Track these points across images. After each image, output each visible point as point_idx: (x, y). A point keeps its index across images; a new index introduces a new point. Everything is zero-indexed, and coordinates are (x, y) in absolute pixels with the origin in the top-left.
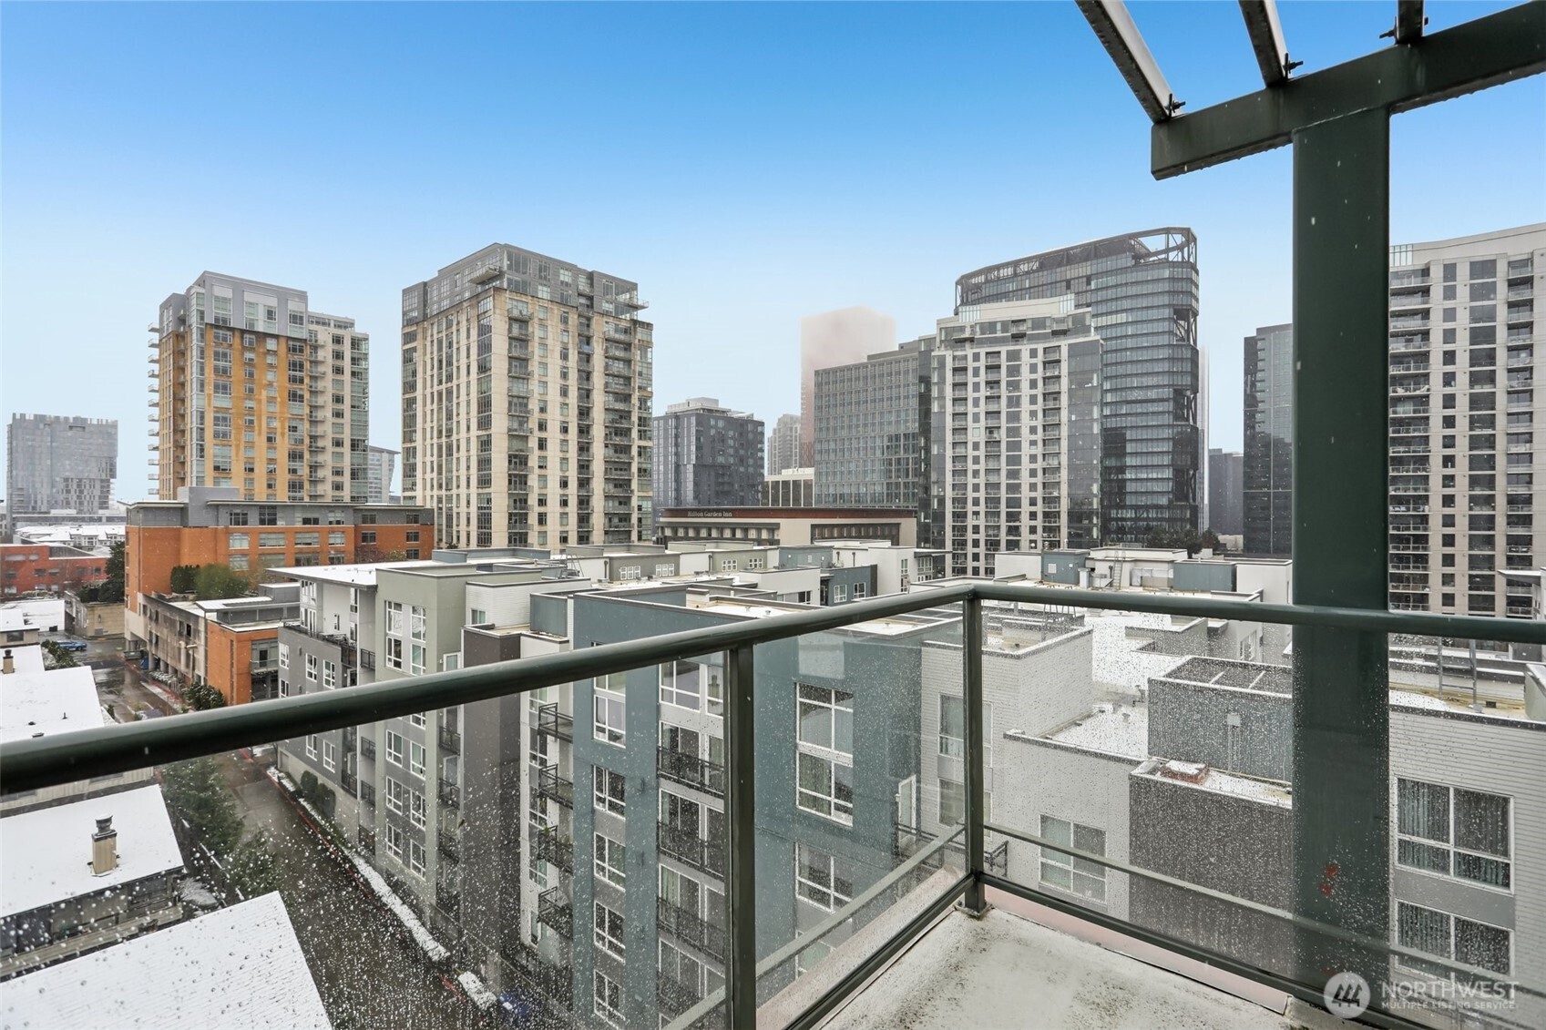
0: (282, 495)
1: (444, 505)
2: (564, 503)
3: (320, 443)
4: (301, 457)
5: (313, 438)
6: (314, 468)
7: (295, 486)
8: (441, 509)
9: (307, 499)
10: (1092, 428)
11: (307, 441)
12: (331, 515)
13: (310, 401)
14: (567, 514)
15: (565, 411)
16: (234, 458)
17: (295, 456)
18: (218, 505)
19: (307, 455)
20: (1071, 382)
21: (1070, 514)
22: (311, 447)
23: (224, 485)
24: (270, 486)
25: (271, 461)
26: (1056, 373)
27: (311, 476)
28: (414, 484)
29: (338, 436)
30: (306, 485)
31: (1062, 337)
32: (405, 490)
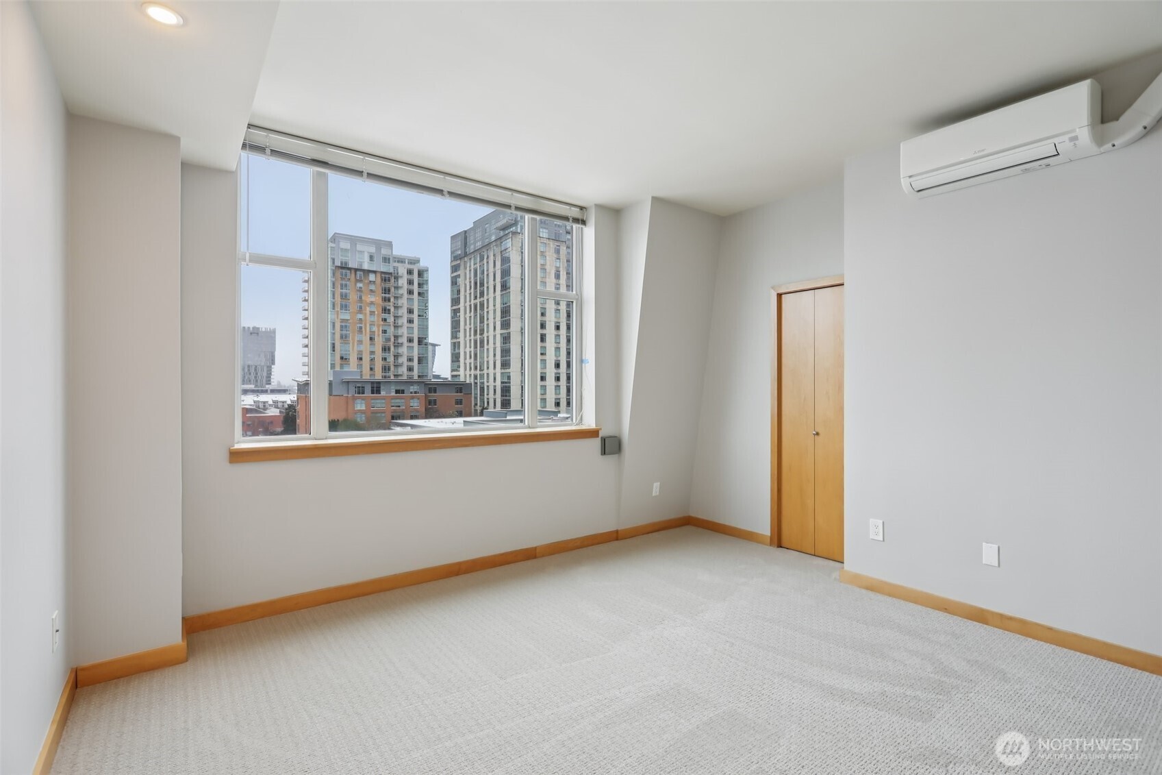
0: (378, 376)
2: (558, 379)
3: (400, 341)
4: (389, 349)
5: (396, 337)
6: (396, 356)
7: (386, 369)
8: (476, 383)
9: (392, 377)
11: (392, 339)
13: (394, 313)
14: (559, 386)
16: (351, 351)
17: (386, 349)
19: (392, 349)
22: (394, 343)
23: (346, 369)
24: (371, 369)
25: (372, 353)
27: (395, 362)
28: (459, 367)
29: (410, 335)
30: (392, 368)
32: (452, 371)
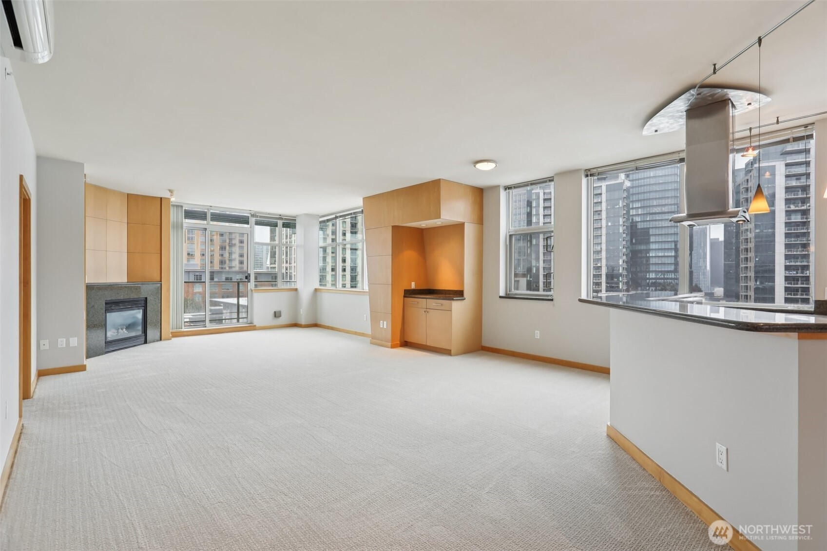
1: (288, 271)
10: (619, 229)
12: (238, 276)
15: (344, 225)
18: (189, 271)
20: (607, 205)
21: (607, 276)
26: (600, 201)
31: (603, 181)
